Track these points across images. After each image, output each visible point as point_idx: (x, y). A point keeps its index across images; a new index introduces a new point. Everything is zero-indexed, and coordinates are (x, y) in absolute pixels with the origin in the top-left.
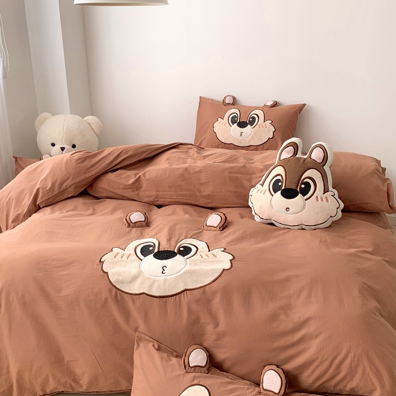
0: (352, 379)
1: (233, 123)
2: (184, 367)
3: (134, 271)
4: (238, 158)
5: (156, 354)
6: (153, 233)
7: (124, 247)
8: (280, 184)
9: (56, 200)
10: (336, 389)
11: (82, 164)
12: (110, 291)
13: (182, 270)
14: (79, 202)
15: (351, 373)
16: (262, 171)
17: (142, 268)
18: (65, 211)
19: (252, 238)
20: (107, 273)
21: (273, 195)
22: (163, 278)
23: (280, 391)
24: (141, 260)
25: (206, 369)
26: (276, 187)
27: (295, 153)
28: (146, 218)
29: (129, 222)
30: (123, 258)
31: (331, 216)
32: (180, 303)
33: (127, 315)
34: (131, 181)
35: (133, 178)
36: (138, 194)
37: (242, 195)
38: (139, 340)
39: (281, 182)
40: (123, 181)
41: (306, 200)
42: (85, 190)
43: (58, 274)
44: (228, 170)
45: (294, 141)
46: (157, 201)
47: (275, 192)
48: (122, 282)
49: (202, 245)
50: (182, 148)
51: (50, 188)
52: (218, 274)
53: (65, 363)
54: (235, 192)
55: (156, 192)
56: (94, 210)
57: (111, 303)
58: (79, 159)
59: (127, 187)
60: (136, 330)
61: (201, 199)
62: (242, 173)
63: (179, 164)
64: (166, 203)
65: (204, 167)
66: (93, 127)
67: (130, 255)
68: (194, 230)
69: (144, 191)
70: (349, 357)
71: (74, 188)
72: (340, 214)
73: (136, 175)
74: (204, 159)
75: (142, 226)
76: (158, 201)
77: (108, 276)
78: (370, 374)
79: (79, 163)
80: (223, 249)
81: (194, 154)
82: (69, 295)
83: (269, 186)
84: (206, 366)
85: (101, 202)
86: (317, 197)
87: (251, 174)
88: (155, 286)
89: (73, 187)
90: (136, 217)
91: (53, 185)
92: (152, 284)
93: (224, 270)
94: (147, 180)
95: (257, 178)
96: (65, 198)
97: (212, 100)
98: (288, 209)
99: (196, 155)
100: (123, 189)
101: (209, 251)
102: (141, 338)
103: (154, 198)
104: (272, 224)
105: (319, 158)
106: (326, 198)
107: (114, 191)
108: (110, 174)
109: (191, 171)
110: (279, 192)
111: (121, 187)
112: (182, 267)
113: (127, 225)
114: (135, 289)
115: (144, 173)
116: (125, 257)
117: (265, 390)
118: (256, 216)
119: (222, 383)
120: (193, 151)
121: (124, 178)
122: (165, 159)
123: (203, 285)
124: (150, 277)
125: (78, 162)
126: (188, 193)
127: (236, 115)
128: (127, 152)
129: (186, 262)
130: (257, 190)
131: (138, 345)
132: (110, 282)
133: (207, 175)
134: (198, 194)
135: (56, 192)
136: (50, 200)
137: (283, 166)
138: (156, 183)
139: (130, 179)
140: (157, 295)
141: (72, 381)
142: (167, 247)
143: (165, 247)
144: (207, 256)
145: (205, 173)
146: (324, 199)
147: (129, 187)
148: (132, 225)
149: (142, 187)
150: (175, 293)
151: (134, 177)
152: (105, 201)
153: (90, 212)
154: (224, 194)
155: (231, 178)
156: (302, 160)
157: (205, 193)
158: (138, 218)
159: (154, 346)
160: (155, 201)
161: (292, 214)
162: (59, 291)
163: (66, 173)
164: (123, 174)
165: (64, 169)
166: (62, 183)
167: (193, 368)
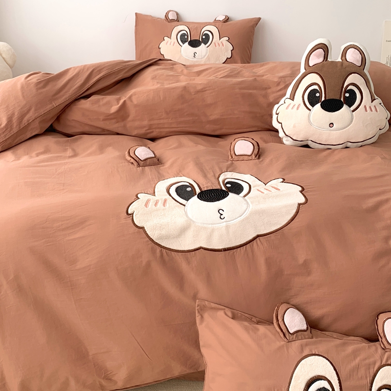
3: (181, 221)
4: (241, 71)
8: (318, 95)
9: (16, 141)
11: (45, 90)
12: (153, 251)
14: (49, 141)
16: (278, 84)
17: (190, 216)
20: (142, 228)
21: (310, 110)
22: (223, 224)
24: (184, 205)
25: (309, 332)
26: (313, 99)
27: (326, 57)
29: (137, 159)
32: (253, 254)
34: (114, 108)
35: (115, 105)
36: (125, 126)
37: (258, 115)
38: (201, 310)
40: (103, 109)
41: (353, 111)
42: (52, 126)
44: (238, 86)
45: (323, 43)
46: (150, 133)
47: (313, 105)
48: (167, 237)
50: (163, 65)
51: (7, 125)
52: (294, 211)
53: (90, 357)
54: (250, 113)
55: (150, 120)
59: (109, 117)
60: (195, 297)
61: (208, 126)
62: (255, 88)
63: (172, 83)
64: (163, 134)
66: (4, 56)
69: (133, 121)
71: (40, 122)
73: (118, 100)
75: (154, 164)
76: (152, 132)
77: (145, 232)
79: (40, 88)
83: (303, 99)
84: (307, 328)
85: (77, 139)
86: (365, 107)
87: (266, 89)
89: (37, 121)
90: (142, 153)
91: (10, 120)
93: (299, 205)
94: (136, 106)
95: (273, 92)
96: (29, 137)
97: (152, 17)
98: (331, 125)
100: (104, 120)
101: (265, 184)
102: (205, 306)
103: (147, 129)
104: (307, 146)
105: (358, 61)
106: (375, 107)
108: (83, 101)
109: (192, 90)
110: (319, 105)
111: (102, 118)
115: (130, 98)
118: (285, 139)
121: (104, 105)
125: (39, 86)
126: (191, 118)
128: (100, 71)
129: (246, 200)
130: (285, 105)
131: (202, 317)
132: (151, 239)
134: (204, 119)
135: (15, 130)
136: (8, 142)
137: (317, 73)
138: (148, 108)
139: (112, 107)
140: (220, 247)
141: (103, 378)
145: (210, 91)
146: (373, 109)
148: (141, 163)
149: (129, 116)
150: (245, 242)
151: (116, 103)
152: (81, 138)
153: (69, 152)
154: (237, 116)
157: (212, 118)
158: (146, 154)
159: (226, 314)
160: (148, 133)
161: (337, 130)
162: (73, 262)
163: (25, 102)
164: (101, 101)
165: (21, 97)
166: (22, 117)
167: (295, 335)
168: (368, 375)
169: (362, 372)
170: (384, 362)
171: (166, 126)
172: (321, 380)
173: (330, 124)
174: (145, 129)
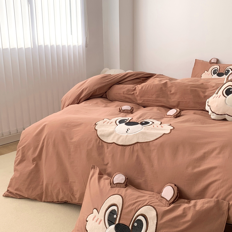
1: (214, 73)
6: (132, 116)
8: (231, 90)
16: (213, 87)
19: (193, 122)
20: (97, 130)
21: (226, 97)
22: (126, 134)
24: (117, 125)
25: (124, 185)
26: (228, 93)
29: (121, 109)
30: (108, 124)
43: (73, 130)
46: (144, 103)
53: (69, 183)
56: (106, 105)
62: (200, 88)
67: (112, 122)
77: (97, 132)
80: (169, 124)
82: (76, 141)
83: (223, 93)
87: (206, 89)
92: (119, 138)
93: (164, 134)
95: (210, 91)
97: (203, 61)
101: (160, 125)
103: (142, 101)
112: (139, 130)
113: (119, 110)
114: (109, 140)
123: (148, 141)
124: (119, 134)
127: (217, 69)
129: (143, 128)
132: (97, 135)
133: (176, 88)
140: (121, 144)
141: (71, 194)
143: (134, 120)
144: (157, 126)
148: (122, 111)
154: (186, 101)
155: (192, 90)
157: (173, 100)
158: (126, 108)
162: (72, 139)
167: (116, 185)
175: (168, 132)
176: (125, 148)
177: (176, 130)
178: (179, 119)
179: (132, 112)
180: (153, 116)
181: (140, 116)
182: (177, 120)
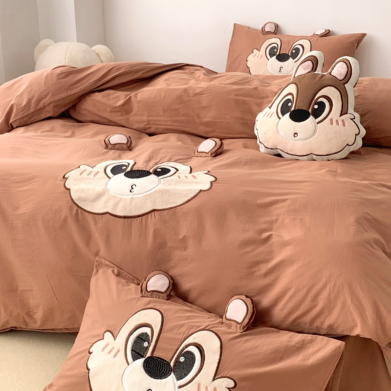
0: (330, 314)
1: (271, 55)
2: (140, 291)
5: (113, 279)
6: (133, 156)
7: (94, 165)
8: (290, 104)
10: (312, 327)
11: (65, 80)
12: (71, 209)
13: (153, 189)
14: (58, 123)
15: (329, 307)
17: (109, 186)
18: (40, 132)
19: (246, 165)
20: (69, 190)
21: (280, 118)
22: (130, 196)
23: (243, 321)
24: (110, 178)
25: (165, 295)
26: (284, 109)
27: (314, 68)
28: (129, 141)
29: (108, 143)
30: (90, 176)
31: (347, 145)
32: (146, 225)
33: (88, 238)
34: (120, 103)
35: (123, 100)
36: (128, 120)
37: (249, 122)
38: (99, 265)
39: (291, 102)
40: (111, 102)
41: (318, 123)
42: (67, 111)
43: (17, 190)
44: (235, 92)
45: (314, 55)
46: (149, 128)
47: (283, 114)
48: (85, 200)
49: (184, 169)
51: (25, 105)
52: (193, 195)
53: (19, 292)
54: (241, 119)
55: (148, 116)
56: (73, 133)
57: (71, 222)
58: (60, 74)
59: (115, 110)
60: (97, 254)
61: (201, 127)
62: (252, 96)
63: (179, 85)
64: (160, 131)
65: (207, 88)
67: (98, 172)
68: (182, 155)
69: (135, 115)
70: (328, 287)
71: (54, 107)
72: (360, 143)
73: (126, 96)
74: (211, 81)
75: (122, 149)
76: (151, 127)
77: (70, 193)
78: (351, 307)
79: (61, 78)
80: (207, 172)
81: (200, 76)
82: (26, 213)
83: (277, 108)
84: (165, 292)
85: (84, 126)
86: (331, 120)
87: (263, 98)
88: (121, 205)
89: (52, 106)
90: (116, 139)
91: (29, 102)
92: (117, 203)
93: (201, 191)
94: (139, 102)
96: (43, 118)
97: (249, 28)
99: (202, 76)
100: (110, 112)
101: (190, 173)
102: (101, 263)
103: (145, 124)
104: (279, 155)
105: (340, 75)
106: (343, 121)
107: (99, 114)
108: (97, 94)
109: (191, 93)
110: (288, 115)
111: (109, 109)
112: (153, 187)
113: (104, 146)
114: (98, 208)
115: (136, 94)
116: (92, 175)
117: (227, 319)
118: (261, 146)
119: (180, 310)
120: (200, 74)
121: (113, 98)
122: (164, 79)
123: (174, 205)
124: (116, 195)
125: (60, 77)
126: (186, 118)
127: (276, 45)
128: (118, 69)
129: (160, 182)
130: (264, 113)
131: (97, 271)
132: (72, 199)
133: (209, 97)
134: (197, 120)
135: (32, 110)
136: (25, 119)
137: (296, 84)
138: (149, 105)
139: (119, 101)
140: (122, 215)
141: (26, 314)
142: (142, 166)
143: (140, 166)
144: (186, 177)
145: (207, 95)
146: (340, 123)
147: (117, 110)
148: (110, 146)
149: (132, 111)
150: (142, 213)
151: (124, 97)
152: (89, 125)
153: (68, 134)
154: (228, 121)
155: (237, 102)
156: (319, 77)
157: (205, 120)
158: (118, 140)
159: (113, 271)
160: (146, 129)
161: (301, 140)
162: (16, 208)
163: (45, 88)
164: (112, 95)
165: (43, 84)
166: (39, 100)
167: (150, 293)
168: (186, 333)
169: (184, 329)
170: (207, 328)
171: (162, 123)
172: (147, 327)
173: (295, 134)
174: (144, 124)
175: (207, 186)
176: (131, 221)
177: (220, 183)
178: (221, 160)
179: (130, 148)
180: (174, 155)
181: (149, 157)
182: (218, 161)
